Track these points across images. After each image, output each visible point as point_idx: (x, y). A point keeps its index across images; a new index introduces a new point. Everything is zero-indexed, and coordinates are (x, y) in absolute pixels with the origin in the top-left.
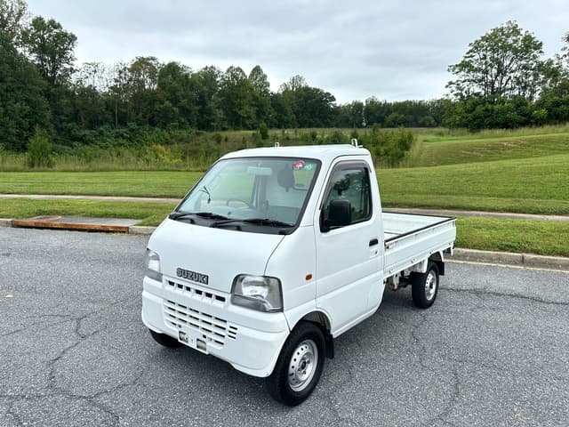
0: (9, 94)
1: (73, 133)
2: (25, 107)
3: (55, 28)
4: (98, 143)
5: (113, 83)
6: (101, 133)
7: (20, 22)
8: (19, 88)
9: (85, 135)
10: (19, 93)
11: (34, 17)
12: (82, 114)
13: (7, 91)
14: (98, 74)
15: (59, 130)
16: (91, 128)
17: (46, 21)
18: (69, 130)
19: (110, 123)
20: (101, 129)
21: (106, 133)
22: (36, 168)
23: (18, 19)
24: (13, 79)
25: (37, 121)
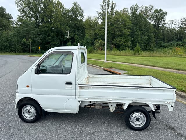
0: (143, 34)
1: (161, 44)
2: (147, 37)
3: (161, 11)
4: (170, 47)
5: (179, 26)
6: (171, 44)
7: (151, 12)
8: (146, 32)
9: (165, 45)
10: (146, 33)
11: (155, 10)
12: (166, 38)
13: (143, 33)
14: (174, 23)
15: (157, 44)
16: (168, 42)
17: (158, 10)
18: (160, 44)
19: (176, 40)
20: (172, 42)
21: (173, 44)
22: (135, 55)
23: (150, 11)
24: (145, 30)
25: (150, 41)
